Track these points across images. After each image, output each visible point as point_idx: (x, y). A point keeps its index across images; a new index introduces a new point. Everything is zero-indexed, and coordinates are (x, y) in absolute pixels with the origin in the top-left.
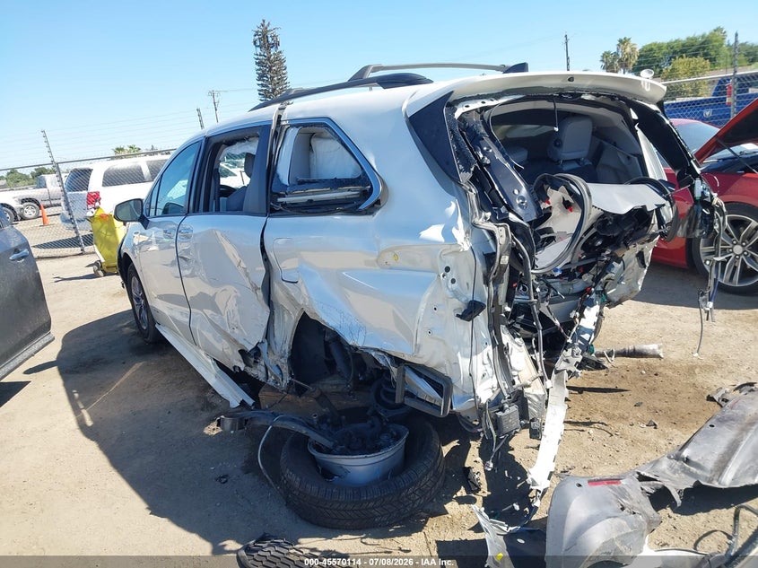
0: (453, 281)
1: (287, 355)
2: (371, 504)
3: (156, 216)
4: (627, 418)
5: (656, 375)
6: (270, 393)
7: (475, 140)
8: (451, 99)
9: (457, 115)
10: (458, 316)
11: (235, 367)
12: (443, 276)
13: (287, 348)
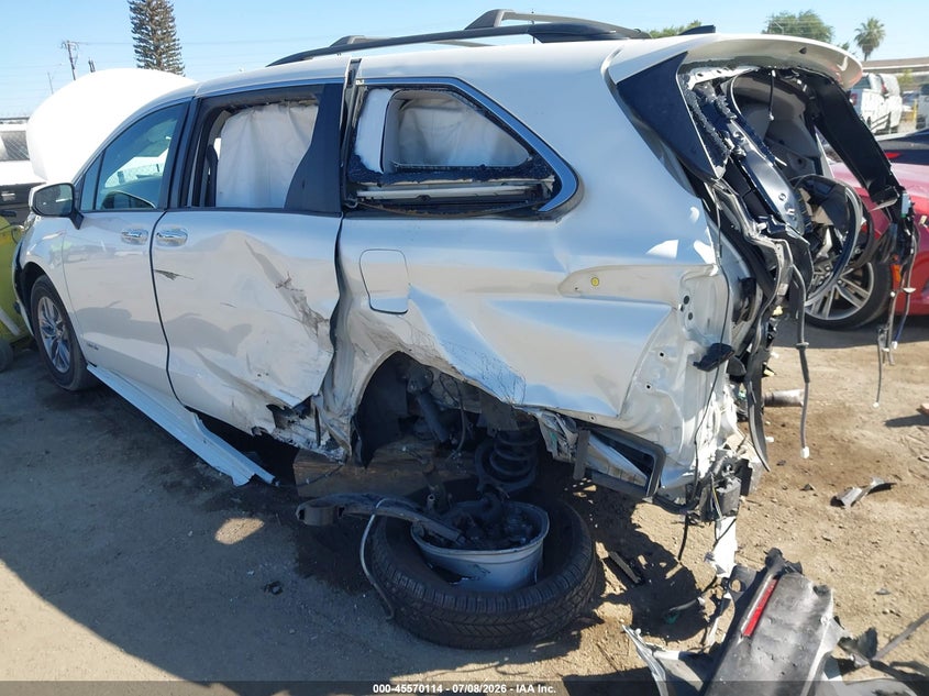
0: (690, 317)
1: (352, 413)
2: (530, 615)
3: (94, 210)
4: (777, 480)
5: (783, 426)
6: (312, 464)
7: (720, 121)
8: (686, 61)
9: (691, 85)
10: (695, 364)
11: (253, 429)
12: (682, 309)
13: (353, 402)
